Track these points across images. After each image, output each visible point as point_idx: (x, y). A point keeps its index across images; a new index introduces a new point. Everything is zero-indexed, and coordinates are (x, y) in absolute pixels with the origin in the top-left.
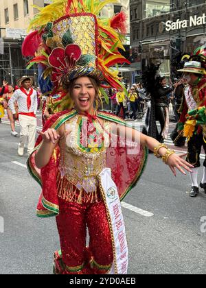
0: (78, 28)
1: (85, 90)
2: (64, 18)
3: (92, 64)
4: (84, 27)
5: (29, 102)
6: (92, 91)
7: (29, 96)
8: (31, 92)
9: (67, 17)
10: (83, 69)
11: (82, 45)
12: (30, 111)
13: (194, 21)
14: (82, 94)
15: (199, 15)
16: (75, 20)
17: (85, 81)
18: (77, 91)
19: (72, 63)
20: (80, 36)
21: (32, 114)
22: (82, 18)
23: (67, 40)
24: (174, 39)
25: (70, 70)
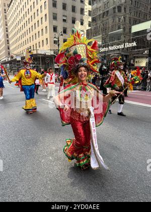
0: (80, 49)
1: (83, 72)
2: (74, 45)
3: (86, 62)
4: (82, 48)
5: (51, 78)
6: (86, 73)
7: (51, 76)
8: (53, 74)
9: (75, 45)
10: (82, 63)
11: (81, 55)
12: (52, 82)
13: (111, 48)
14: (82, 74)
15: (112, 46)
16: (78, 46)
17: (83, 68)
18: (80, 73)
19: (77, 61)
20: (80, 51)
21: (53, 83)
22: (81, 45)
23: (75, 53)
24: (103, 55)
25: (77, 65)
